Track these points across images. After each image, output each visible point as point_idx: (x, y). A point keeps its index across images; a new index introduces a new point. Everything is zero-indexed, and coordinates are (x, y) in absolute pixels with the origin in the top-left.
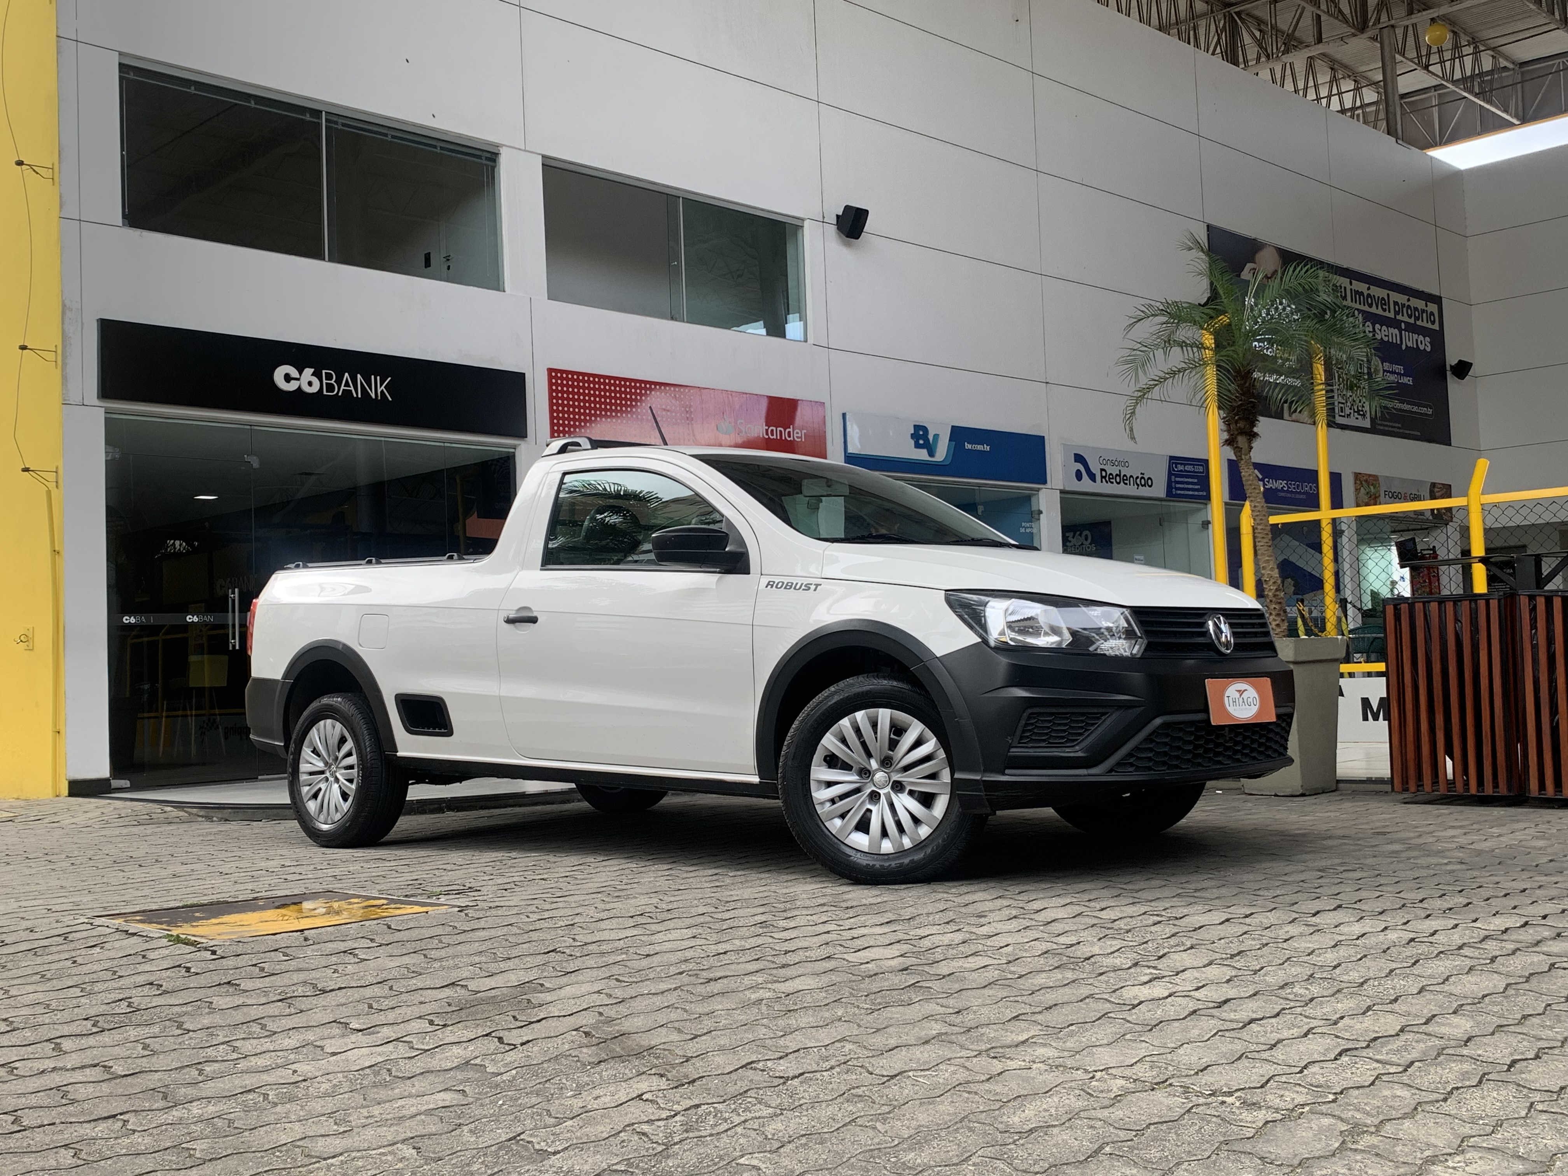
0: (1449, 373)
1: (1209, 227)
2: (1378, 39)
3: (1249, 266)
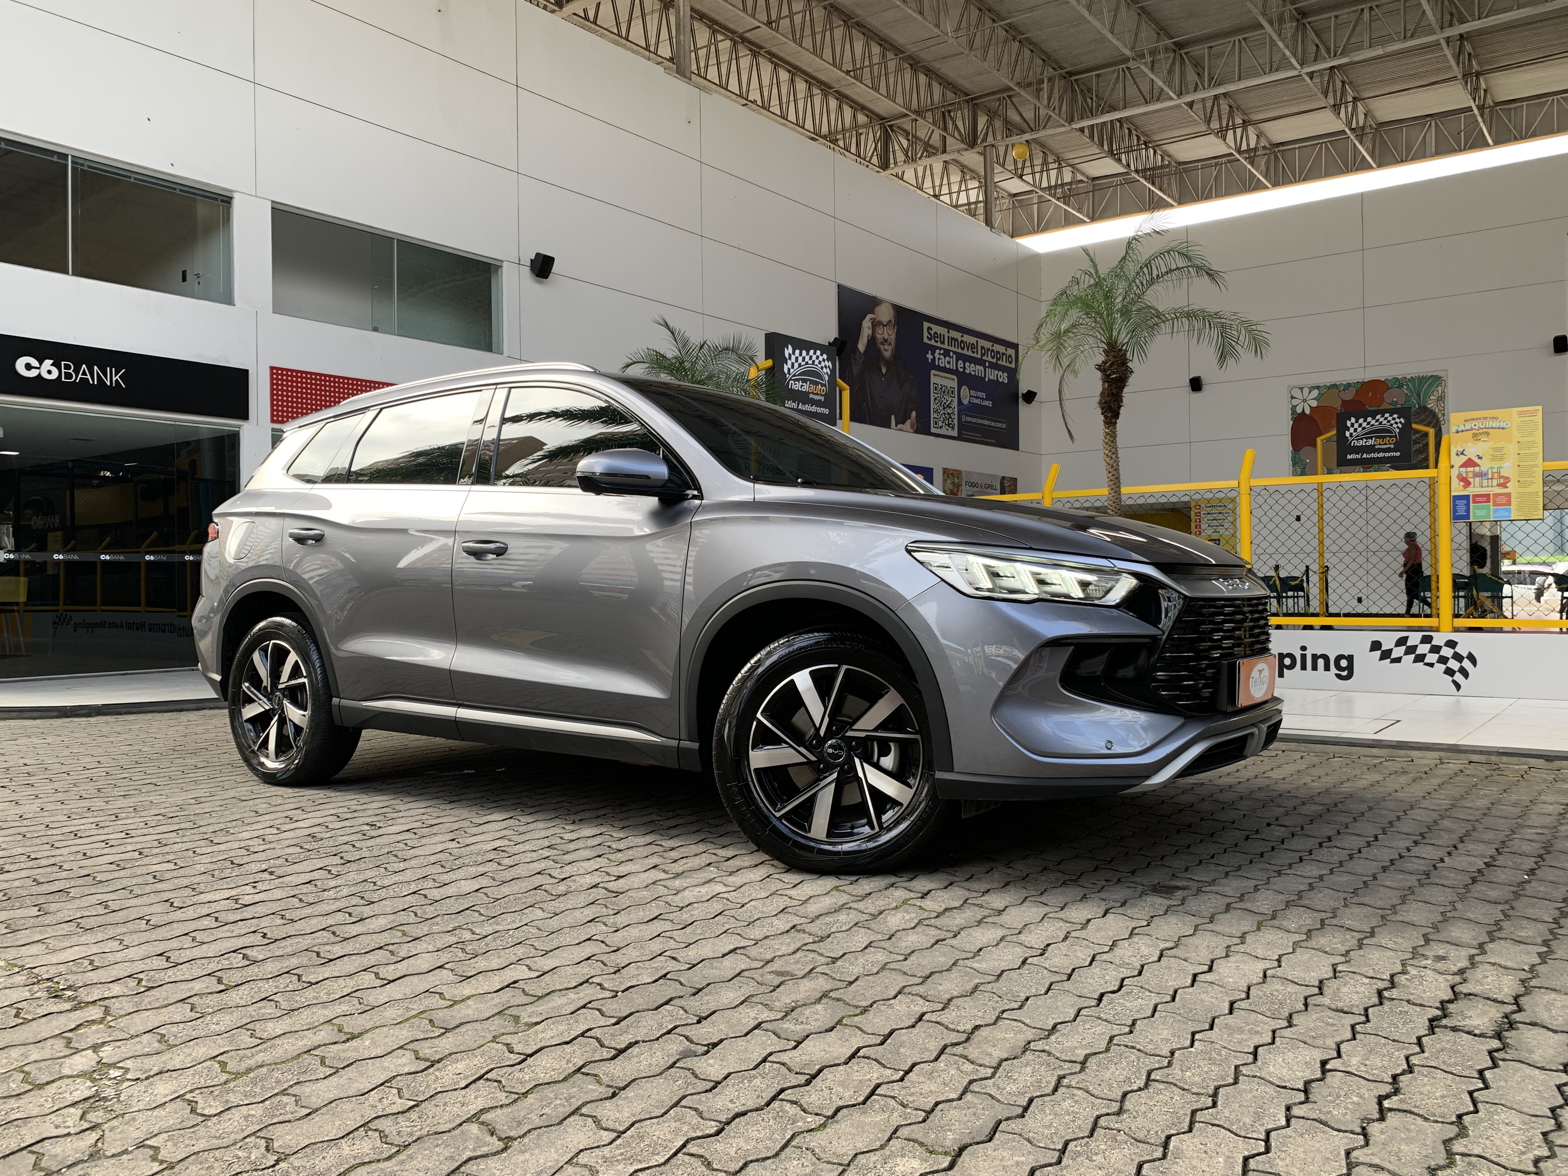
0: (1020, 400)
1: (839, 286)
2: (983, 154)
3: (869, 316)
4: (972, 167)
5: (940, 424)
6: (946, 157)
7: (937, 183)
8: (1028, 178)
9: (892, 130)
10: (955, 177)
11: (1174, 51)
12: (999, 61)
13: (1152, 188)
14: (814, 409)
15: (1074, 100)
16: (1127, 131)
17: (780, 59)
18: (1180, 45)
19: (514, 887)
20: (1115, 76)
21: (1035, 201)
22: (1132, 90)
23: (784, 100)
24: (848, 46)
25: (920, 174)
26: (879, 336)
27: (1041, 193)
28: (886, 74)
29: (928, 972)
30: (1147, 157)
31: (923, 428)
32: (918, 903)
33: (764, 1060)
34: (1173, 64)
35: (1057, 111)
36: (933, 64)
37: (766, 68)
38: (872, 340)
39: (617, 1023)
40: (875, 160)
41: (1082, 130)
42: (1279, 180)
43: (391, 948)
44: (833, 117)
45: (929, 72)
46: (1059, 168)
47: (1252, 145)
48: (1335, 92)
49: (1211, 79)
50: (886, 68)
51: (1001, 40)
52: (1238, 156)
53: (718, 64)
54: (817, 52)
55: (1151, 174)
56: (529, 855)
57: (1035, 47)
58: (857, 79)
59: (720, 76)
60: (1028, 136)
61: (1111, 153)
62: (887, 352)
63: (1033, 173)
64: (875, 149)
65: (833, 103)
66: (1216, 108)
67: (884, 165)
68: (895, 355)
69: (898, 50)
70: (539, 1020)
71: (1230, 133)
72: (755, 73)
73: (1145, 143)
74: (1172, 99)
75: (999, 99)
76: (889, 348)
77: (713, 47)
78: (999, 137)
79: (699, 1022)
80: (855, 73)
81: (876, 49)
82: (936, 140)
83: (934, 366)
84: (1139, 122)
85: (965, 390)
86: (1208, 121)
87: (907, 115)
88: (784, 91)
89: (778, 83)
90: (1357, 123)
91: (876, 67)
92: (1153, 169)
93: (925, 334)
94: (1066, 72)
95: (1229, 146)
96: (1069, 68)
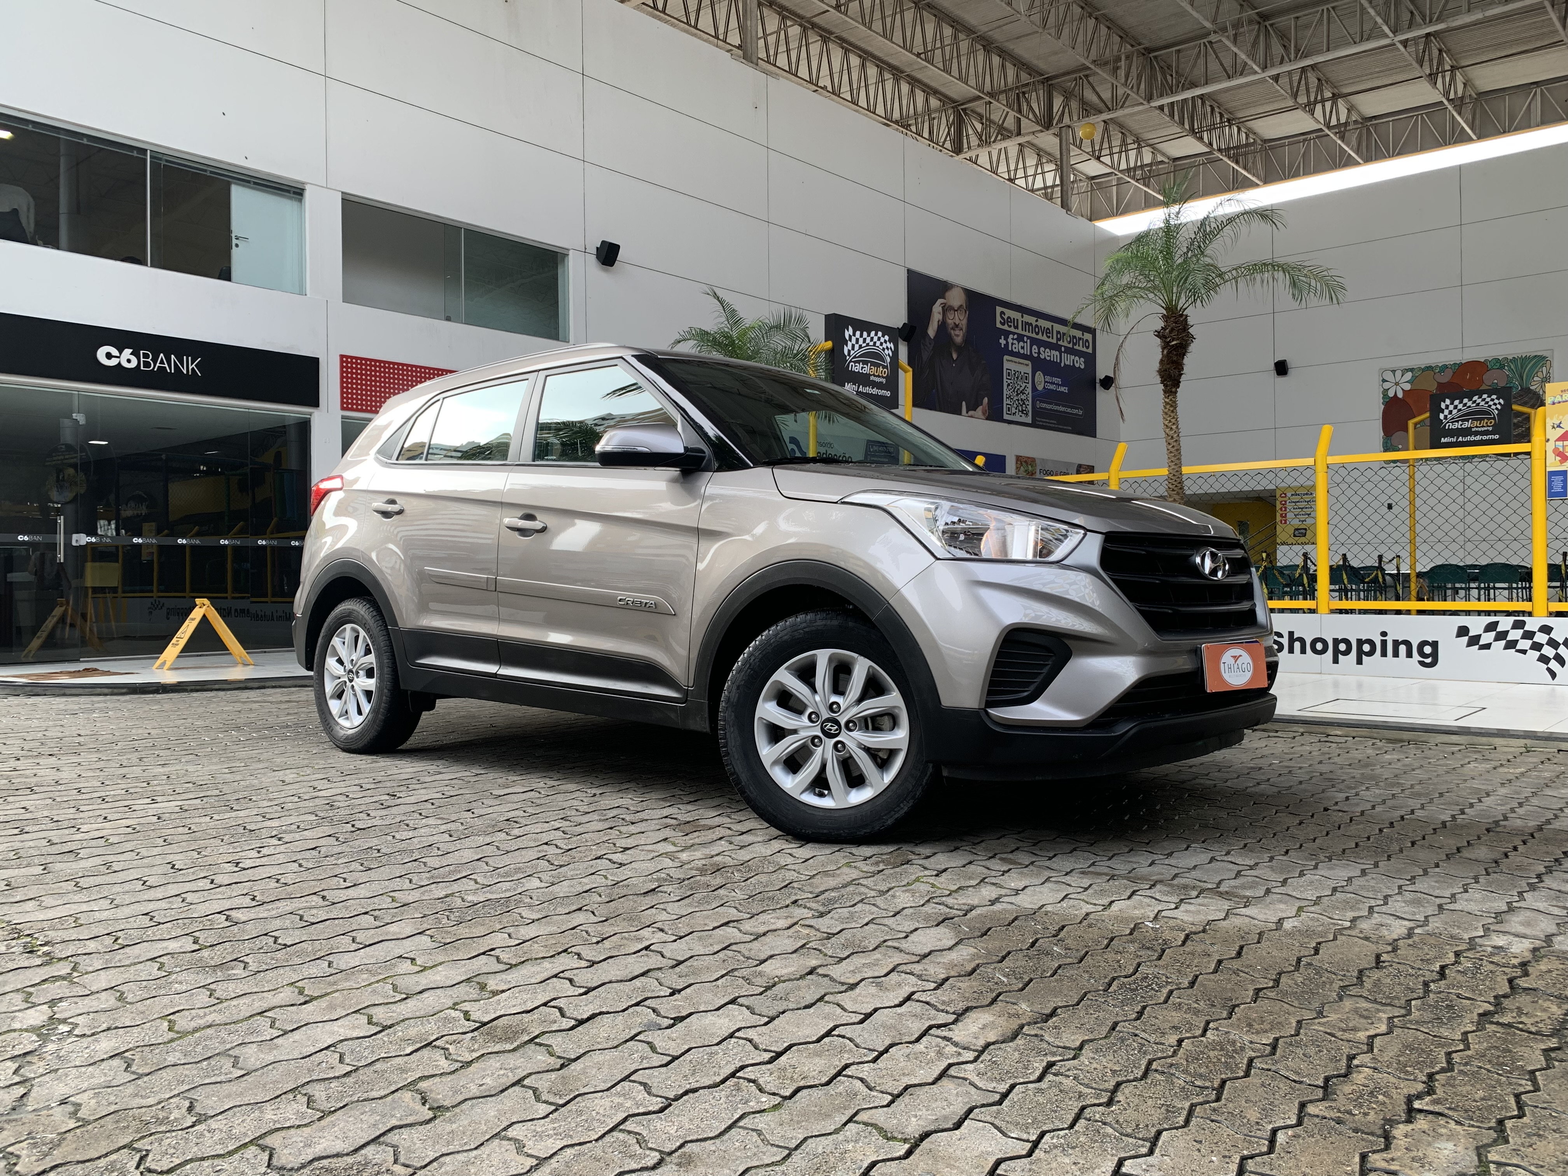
0: (1098, 385)
1: (909, 271)
2: (1059, 135)
3: (940, 301)
4: (1049, 150)
5: (1014, 410)
6: (1021, 140)
7: (1012, 167)
8: (1107, 160)
9: (966, 114)
10: (1031, 161)
11: (1259, 23)
12: (1075, 40)
13: (1236, 167)
14: (874, 391)
15: (1153, 77)
16: (1209, 109)
17: (851, 44)
18: (1264, 17)
19: (518, 857)
20: (1197, 50)
21: (1114, 183)
22: (1214, 66)
23: (855, 86)
24: (918, 28)
25: (995, 159)
26: (950, 321)
27: (1120, 175)
28: (958, 56)
29: (927, 951)
30: (1231, 135)
31: (995, 415)
32: (932, 880)
33: (731, 1036)
34: (1258, 36)
35: (1135, 89)
36: (1006, 44)
37: (837, 54)
38: (943, 325)
39: (585, 993)
40: (948, 145)
41: (1161, 108)
42: (1371, 154)
43: (377, 913)
44: (904, 102)
45: (1004, 54)
46: (1139, 148)
47: (1343, 120)
48: (1431, 60)
49: (1297, 51)
50: (958, 49)
51: (1076, 17)
52: (1327, 131)
53: (788, 51)
54: (887, 35)
55: (1236, 153)
56: (540, 825)
57: (1112, 24)
58: (928, 62)
59: (790, 63)
60: (1105, 116)
61: (1192, 131)
62: (958, 337)
63: (1111, 154)
64: (948, 133)
65: (905, 88)
66: (1303, 82)
67: (958, 149)
68: (967, 340)
69: (970, 31)
70: (505, 988)
71: (1319, 107)
72: (825, 59)
73: (1229, 120)
74: (1256, 73)
75: (1076, 79)
76: (961, 333)
77: (782, 33)
78: (1075, 118)
79: (672, 994)
80: (926, 55)
81: (948, 31)
82: (1010, 123)
83: (1007, 351)
84: (1222, 98)
85: (1039, 376)
86: (1295, 96)
87: (979, 98)
88: (855, 77)
89: (849, 69)
90: (1456, 92)
91: (948, 49)
92: (1237, 147)
93: (998, 319)
94: (1145, 49)
95: (1318, 122)
96: (1147, 44)
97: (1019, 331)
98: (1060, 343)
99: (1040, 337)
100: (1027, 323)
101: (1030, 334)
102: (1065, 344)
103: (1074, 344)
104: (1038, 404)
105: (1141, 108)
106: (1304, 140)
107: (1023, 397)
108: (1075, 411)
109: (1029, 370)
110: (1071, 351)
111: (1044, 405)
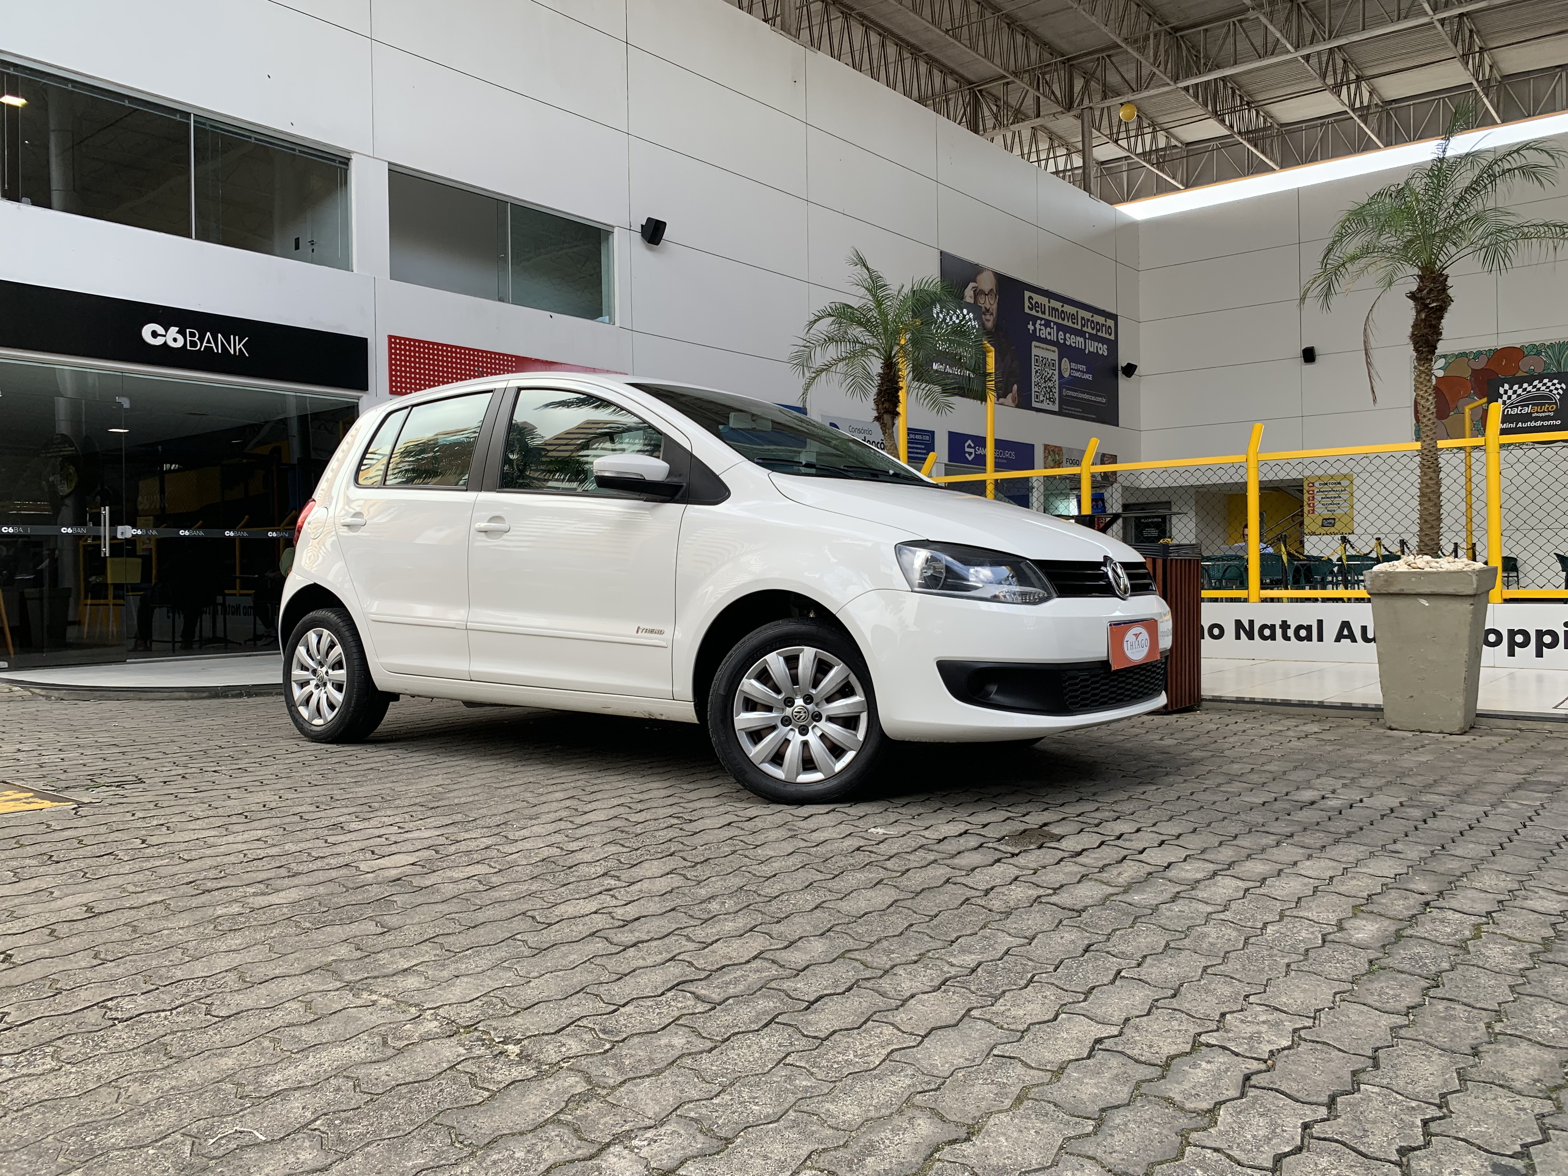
0: (1120, 373)
1: (941, 253)
2: (1080, 117)
3: (972, 285)
5: (1041, 398)
7: (1026, 151)
9: (981, 95)
10: (1044, 145)
11: (1292, 1)
12: (1107, 15)
13: (1255, 151)
15: (1179, 56)
16: (1230, 92)
17: (872, 22)
21: (1125, 168)
24: (946, 4)
26: (981, 306)
27: (1137, 159)
28: (984, 34)
30: (1250, 119)
34: (1290, 14)
35: (1162, 68)
40: (965, 122)
41: (1186, 89)
42: (1391, 139)
46: (1154, 131)
47: (1365, 104)
48: (1463, 41)
49: (1331, 30)
50: (984, 27)
52: (1352, 114)
54: (916, 10)
58: (956, 38)
60: (1125, 98)
61: (1215, 114)
62: (989, 322)
64: (964, 113)
66: (1331, 63)
67: (974, 128)
68: (997, 325)
69: (995, 8)
71: (1345, 89)
72: (846, 36)
73: (1248, 103)
74: (1288, 52)
75: (1099, 59)
76: (991, 318)
81: (974, 8)
83: (1035, 337)
85: (1065, 362)
86: (1323, 77)
87: (1004, 77)
90: (1484, 75)
91: (974, 26)
93: (1027, 304)
94: (1172, 28)
95: (1343, 103)
96: (1175, 23)
97: (1046, 317)
98: (1085, 329)
99: (1065, 323)
100: (1053, 309)
101: (1056, 320)
102: (1090, 330)
103: (1098, 331)
104: (1065, 392)
105: (1166, 89)
106: (1322, 125)
107: (1050, 384)
108: (1099, 399)
109: (1055, 356)
110: (1094, 338)
111: (1070, 393)
